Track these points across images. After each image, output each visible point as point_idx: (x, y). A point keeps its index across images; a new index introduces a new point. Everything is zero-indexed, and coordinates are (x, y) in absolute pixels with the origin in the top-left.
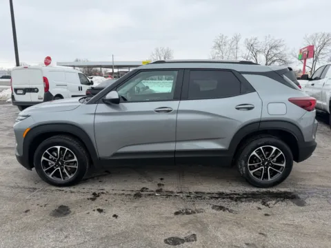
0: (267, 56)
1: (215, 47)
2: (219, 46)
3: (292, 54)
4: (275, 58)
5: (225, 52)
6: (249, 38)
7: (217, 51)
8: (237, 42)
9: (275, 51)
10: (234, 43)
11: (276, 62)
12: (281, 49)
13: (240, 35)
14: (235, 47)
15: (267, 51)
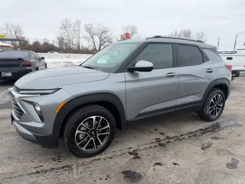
0: (100, 37)
1: (61, 28)
2: (65, 27)
3: (115, 38)
4: (105, 40)
5: (70, 32)
6: (87, 24)
7: (64, 31)
8: (79, 25)
9: (105, 35)
10: (76, 26)
11: (106, 43)
12: (109, 34)
13: (80, 21)
14: (77, 29)
15: (99, 34)
